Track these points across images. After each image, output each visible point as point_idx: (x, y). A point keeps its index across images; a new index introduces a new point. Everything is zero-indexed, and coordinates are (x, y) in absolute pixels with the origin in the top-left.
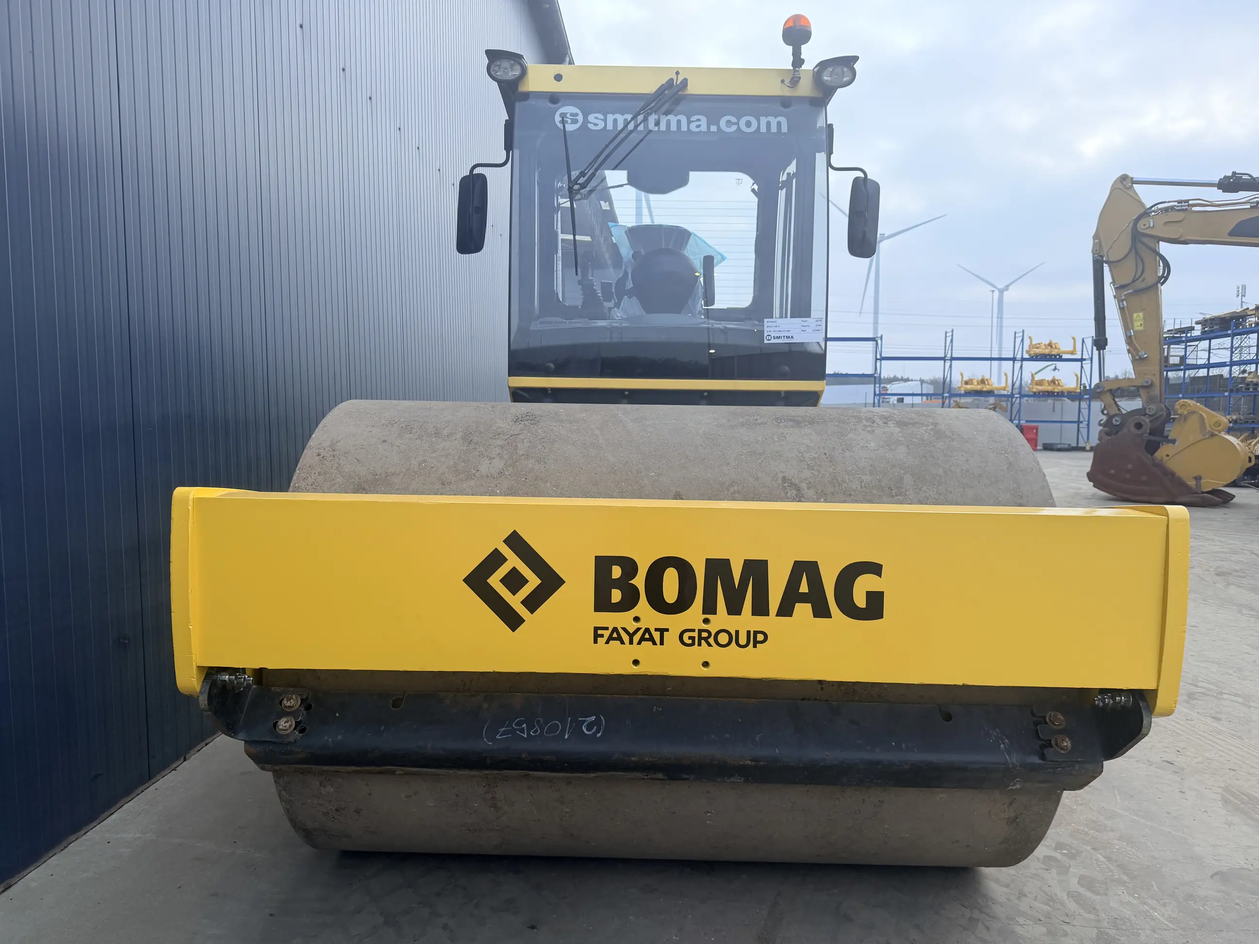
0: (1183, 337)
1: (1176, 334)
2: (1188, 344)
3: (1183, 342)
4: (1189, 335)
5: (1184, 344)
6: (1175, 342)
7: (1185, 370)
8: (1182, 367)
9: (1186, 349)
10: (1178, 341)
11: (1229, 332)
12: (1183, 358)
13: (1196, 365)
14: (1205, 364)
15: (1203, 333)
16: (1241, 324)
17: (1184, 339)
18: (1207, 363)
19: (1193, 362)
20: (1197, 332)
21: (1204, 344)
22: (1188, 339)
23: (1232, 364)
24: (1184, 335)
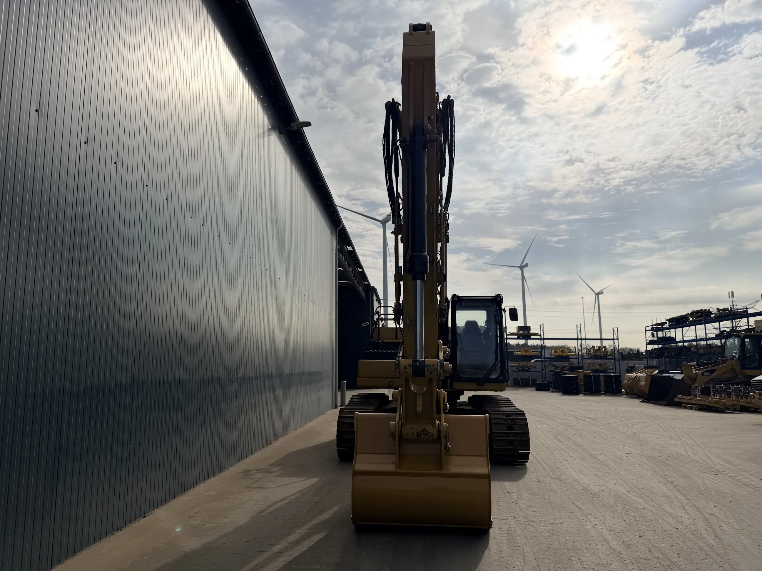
0: (663, 327)
20: (668, 325)
23: (684, 341)
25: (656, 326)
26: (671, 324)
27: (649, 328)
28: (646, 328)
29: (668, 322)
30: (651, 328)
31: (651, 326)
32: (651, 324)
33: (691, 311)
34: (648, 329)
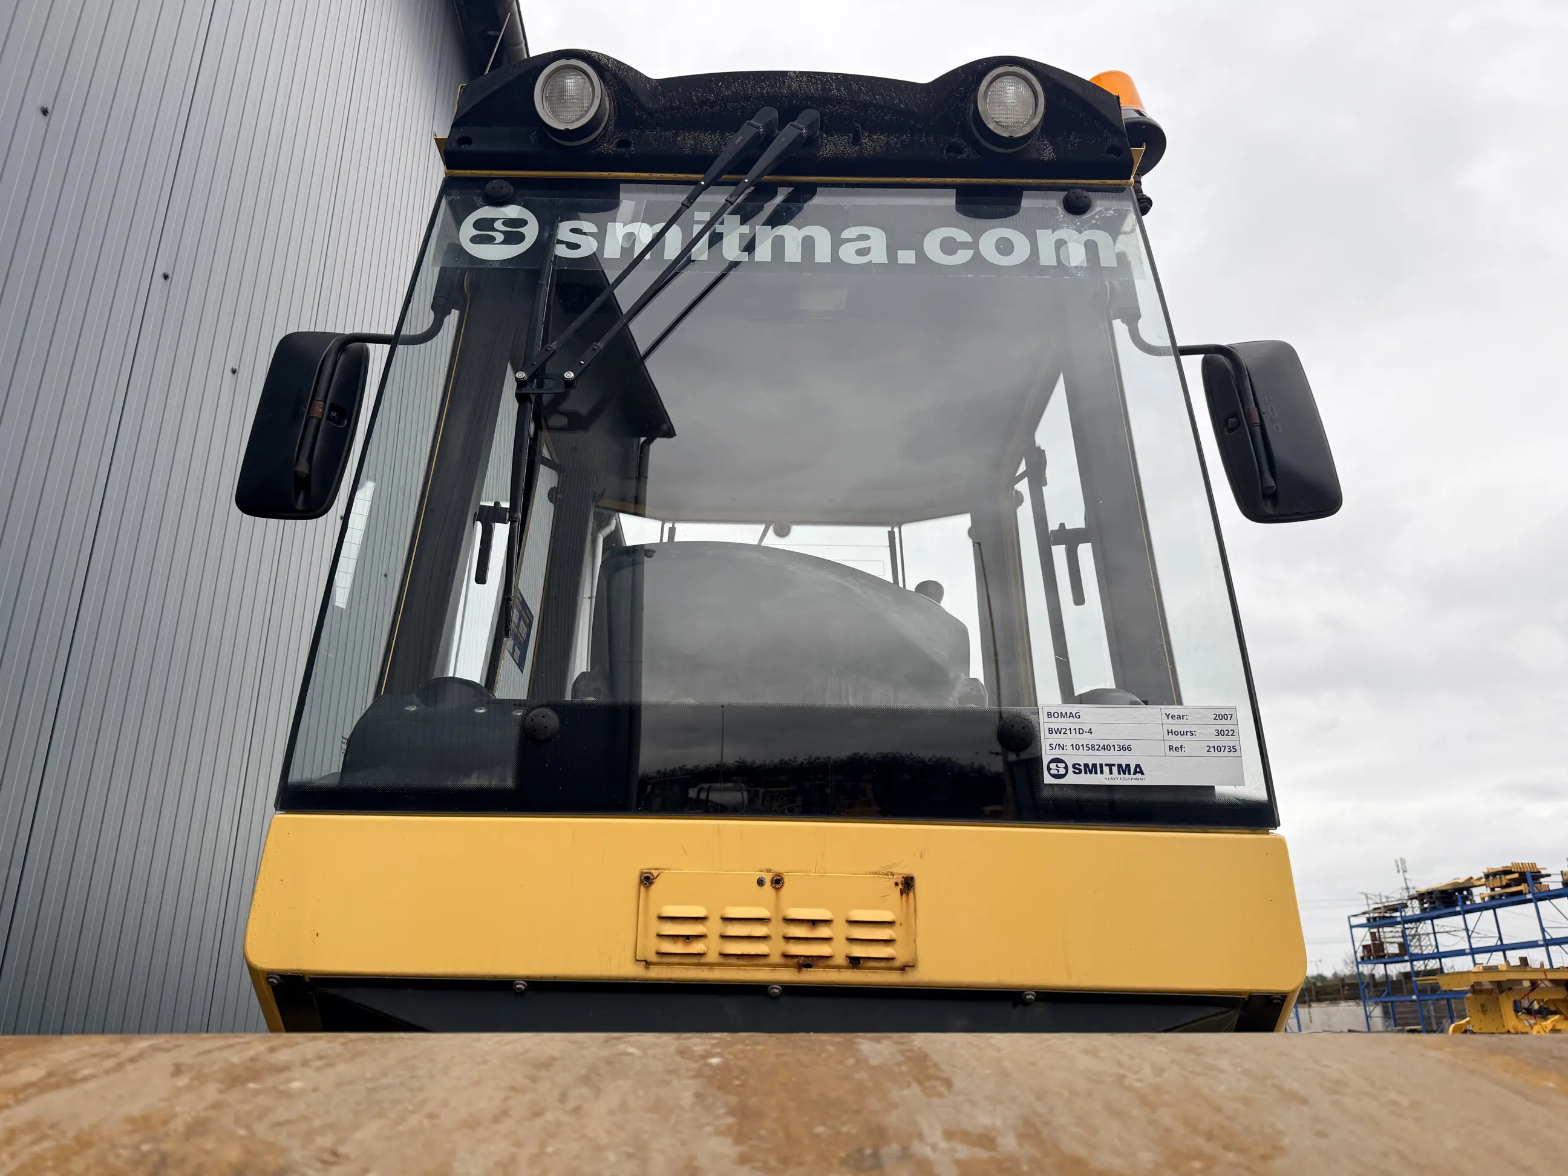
0: (1396, 917)
1: (1386, 912)
2: (1406, 926)
3: (1399, 923)
4: (1403, 914)
5: (1401, 926)
6: (1388, 923)
7: (1412, 961)
8: (1406, 958)
9: (1403, 932)
10: (1393, 923)
11: (1458, 909)
12: (1404, 947)
13: (1422, 954)
14: (1433, 953)
15: (1423, 910)
16: (1466, 898)
17: (1399, 919)
18: (1436, 951)
19: (1417, 951)
20: (1414, 909)
21: (1425, 927)
22: (1405, 919)
23: (1474, 952)
24: (1397, 914)
25: (1381, 915)
26: (1426, 906)
27: (1363, 920)
28: (1352, 919)
29: (1416, 903)
30: (1368, 919)
31: (1364, 913)
32: (1365, 909)
33: (1486, 871)
34: (1355, 921)
